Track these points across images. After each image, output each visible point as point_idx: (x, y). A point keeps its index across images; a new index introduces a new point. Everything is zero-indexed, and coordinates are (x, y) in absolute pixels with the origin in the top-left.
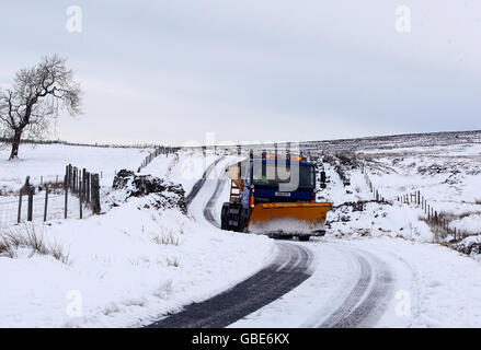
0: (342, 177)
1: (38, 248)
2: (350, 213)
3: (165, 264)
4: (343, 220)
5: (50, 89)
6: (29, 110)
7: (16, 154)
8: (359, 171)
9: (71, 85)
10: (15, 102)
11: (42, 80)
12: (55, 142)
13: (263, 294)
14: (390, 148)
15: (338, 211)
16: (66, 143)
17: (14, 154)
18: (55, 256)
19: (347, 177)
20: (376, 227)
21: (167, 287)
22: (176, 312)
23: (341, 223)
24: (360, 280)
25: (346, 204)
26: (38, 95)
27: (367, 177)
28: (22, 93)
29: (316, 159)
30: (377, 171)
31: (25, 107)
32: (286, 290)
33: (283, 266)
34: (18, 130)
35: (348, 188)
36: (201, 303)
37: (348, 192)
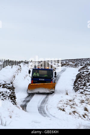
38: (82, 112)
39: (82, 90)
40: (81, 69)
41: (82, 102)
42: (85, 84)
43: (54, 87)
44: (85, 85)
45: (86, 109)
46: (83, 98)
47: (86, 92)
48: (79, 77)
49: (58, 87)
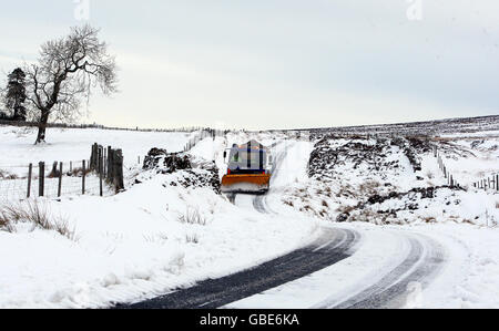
0: (412, 161)
1: (40, 222)
2: (418, 200)
3: (184, 241)
4: (411, 208)
5: (80, 64)
6: (57, 88)
7: (43, 137)
8: (431, 154)
9: (104, 58)
10: (42, 79)
11: (72, 54)
12: (91, 126)
13: (290, 272)
14: (473, 131)
15: (405, 198)
16: (103, 127)
17: (41, 137)
18: (60, 231)
19: (418, 162)
20: (447, 215)
21: (179, 261)
22: (186, 287)
23: (408, 211)
24: (406, 261)
25: (414, 190)
26: (67, 70)
27: (440, 161)
28: (49, 69)
29: (383, 141)
30: (452, 154)
31: (53, 84)
32: (317, 268)
33: (322, 247)
34: (45, 111)
35: (418, 173)
36: (217, 280)
37: (418, 178)
38: (319, 208)
39: (320, 175)
40: (318, 144)
41: (320, 192)
42: (324, 165)
43: (268, 182)
44: (323, 168)
45: (325, 204)
46: (321, 186)
47: (325, 178)
48: (314, 155)
49: (274, 183)
